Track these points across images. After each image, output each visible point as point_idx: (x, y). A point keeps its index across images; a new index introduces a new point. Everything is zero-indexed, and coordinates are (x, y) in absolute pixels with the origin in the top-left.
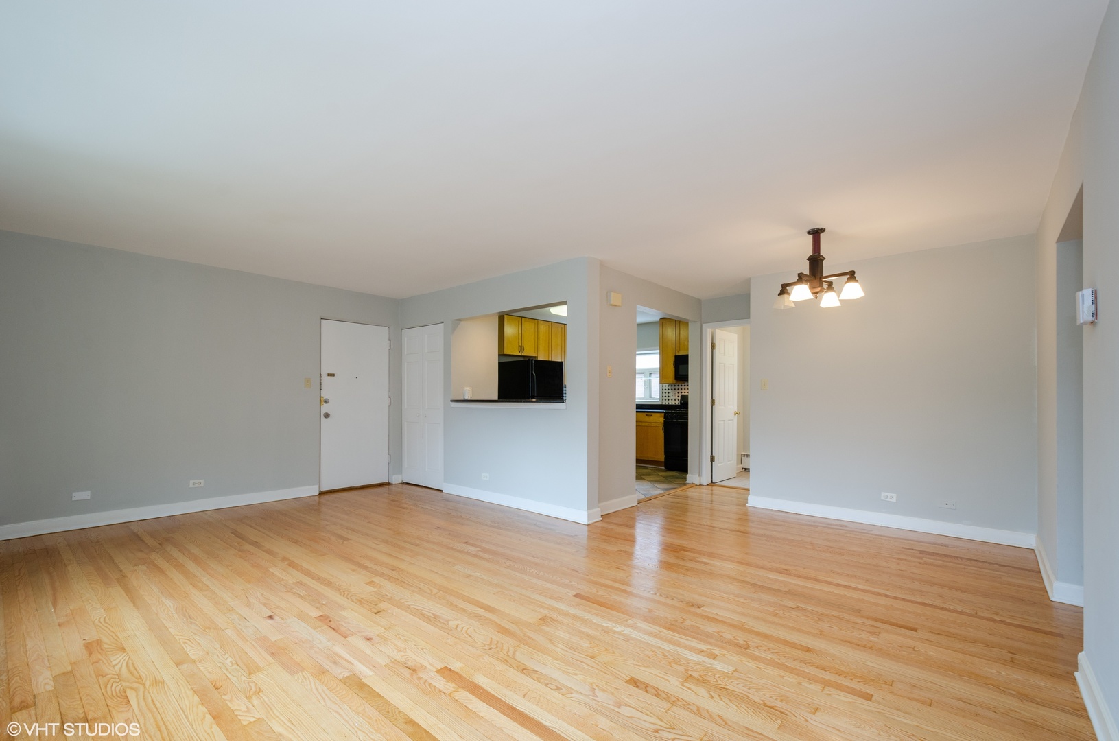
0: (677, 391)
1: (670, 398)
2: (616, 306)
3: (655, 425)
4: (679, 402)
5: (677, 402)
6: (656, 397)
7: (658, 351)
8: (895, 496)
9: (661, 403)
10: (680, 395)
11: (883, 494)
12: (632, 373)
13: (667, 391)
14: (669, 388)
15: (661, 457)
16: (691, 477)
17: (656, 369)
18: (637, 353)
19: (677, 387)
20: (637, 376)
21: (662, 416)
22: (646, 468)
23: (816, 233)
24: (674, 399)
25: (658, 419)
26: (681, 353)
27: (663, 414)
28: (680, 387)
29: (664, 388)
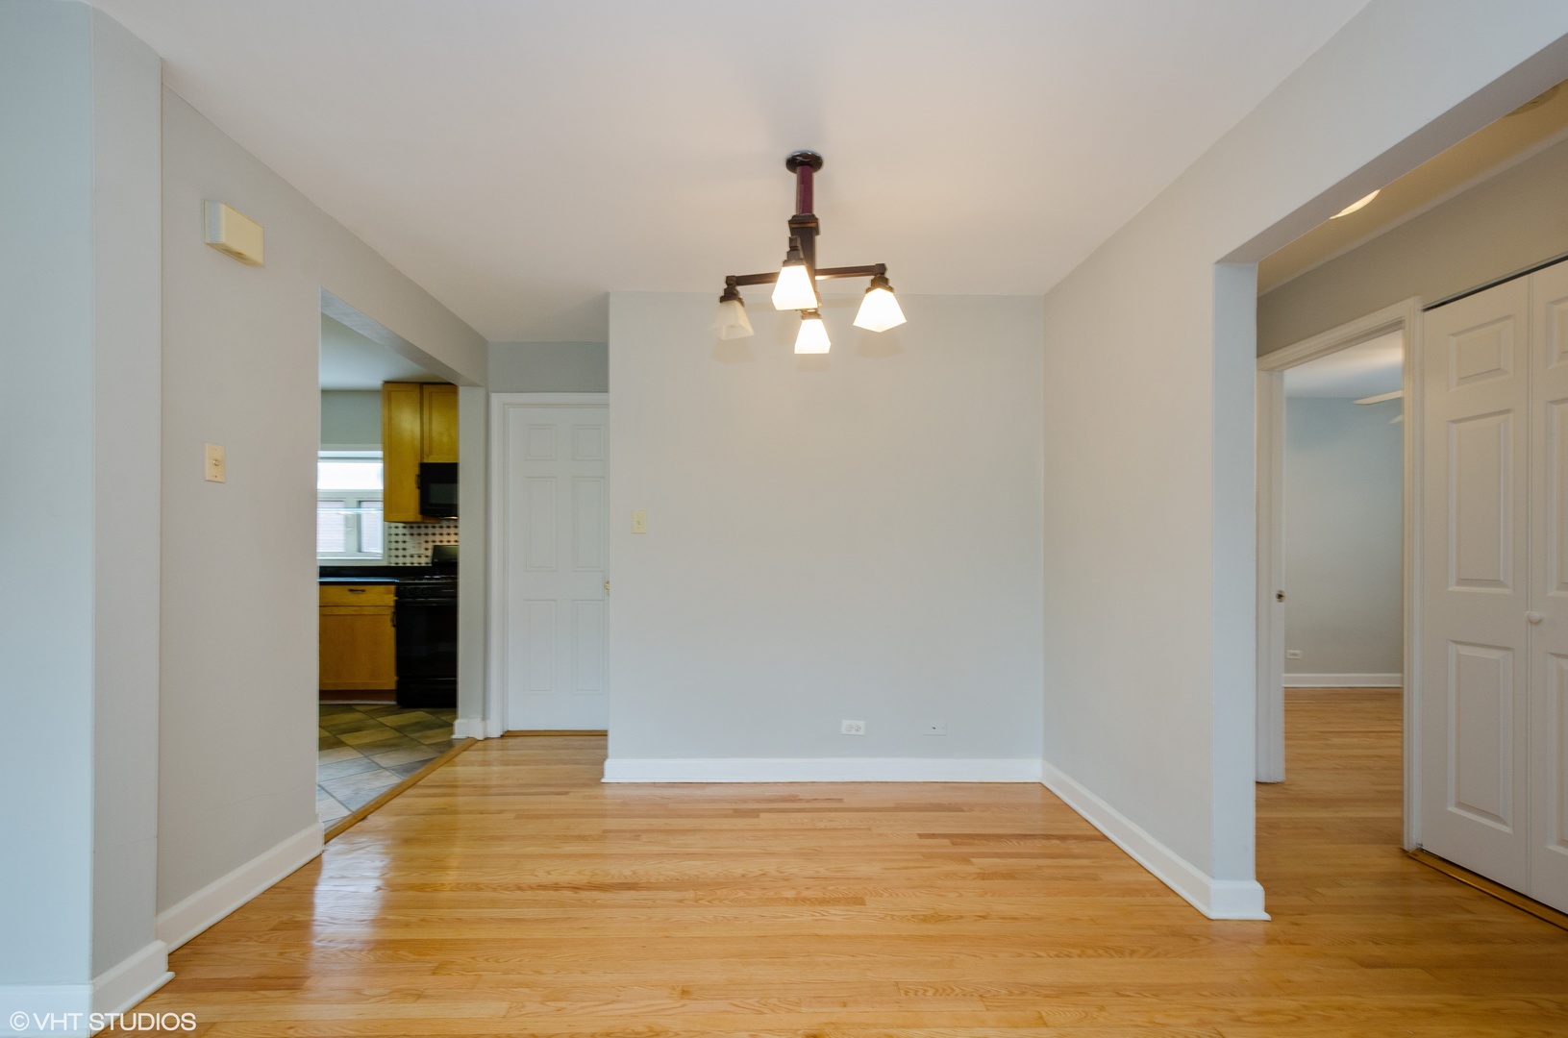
0: (424, 538)
1: (407, 553)
2: (238, 256)
3: (371, 611)
4: (429, 560)
5: (424, 561)
6: (374, 549)
7: (379, 454)
8: (861, 723)
9: (384, 564)
10: (430, 546)
11: (846, 723)
12: (309, 499)
13: (400, 538)
14: (406, 531)
15: (389, 680)
16: (465, 726)
17: (374, 492)
18: (322, 454)
19: (423, 531)
20: (320, 504)
21: (389, 592)
22: (350, 708)
23: (805, 165)
24: (417, 553)
25: (383, 597)
26: (434, 459)
27: (393, 587)
28: (430, 531)
29: (394, 531)
